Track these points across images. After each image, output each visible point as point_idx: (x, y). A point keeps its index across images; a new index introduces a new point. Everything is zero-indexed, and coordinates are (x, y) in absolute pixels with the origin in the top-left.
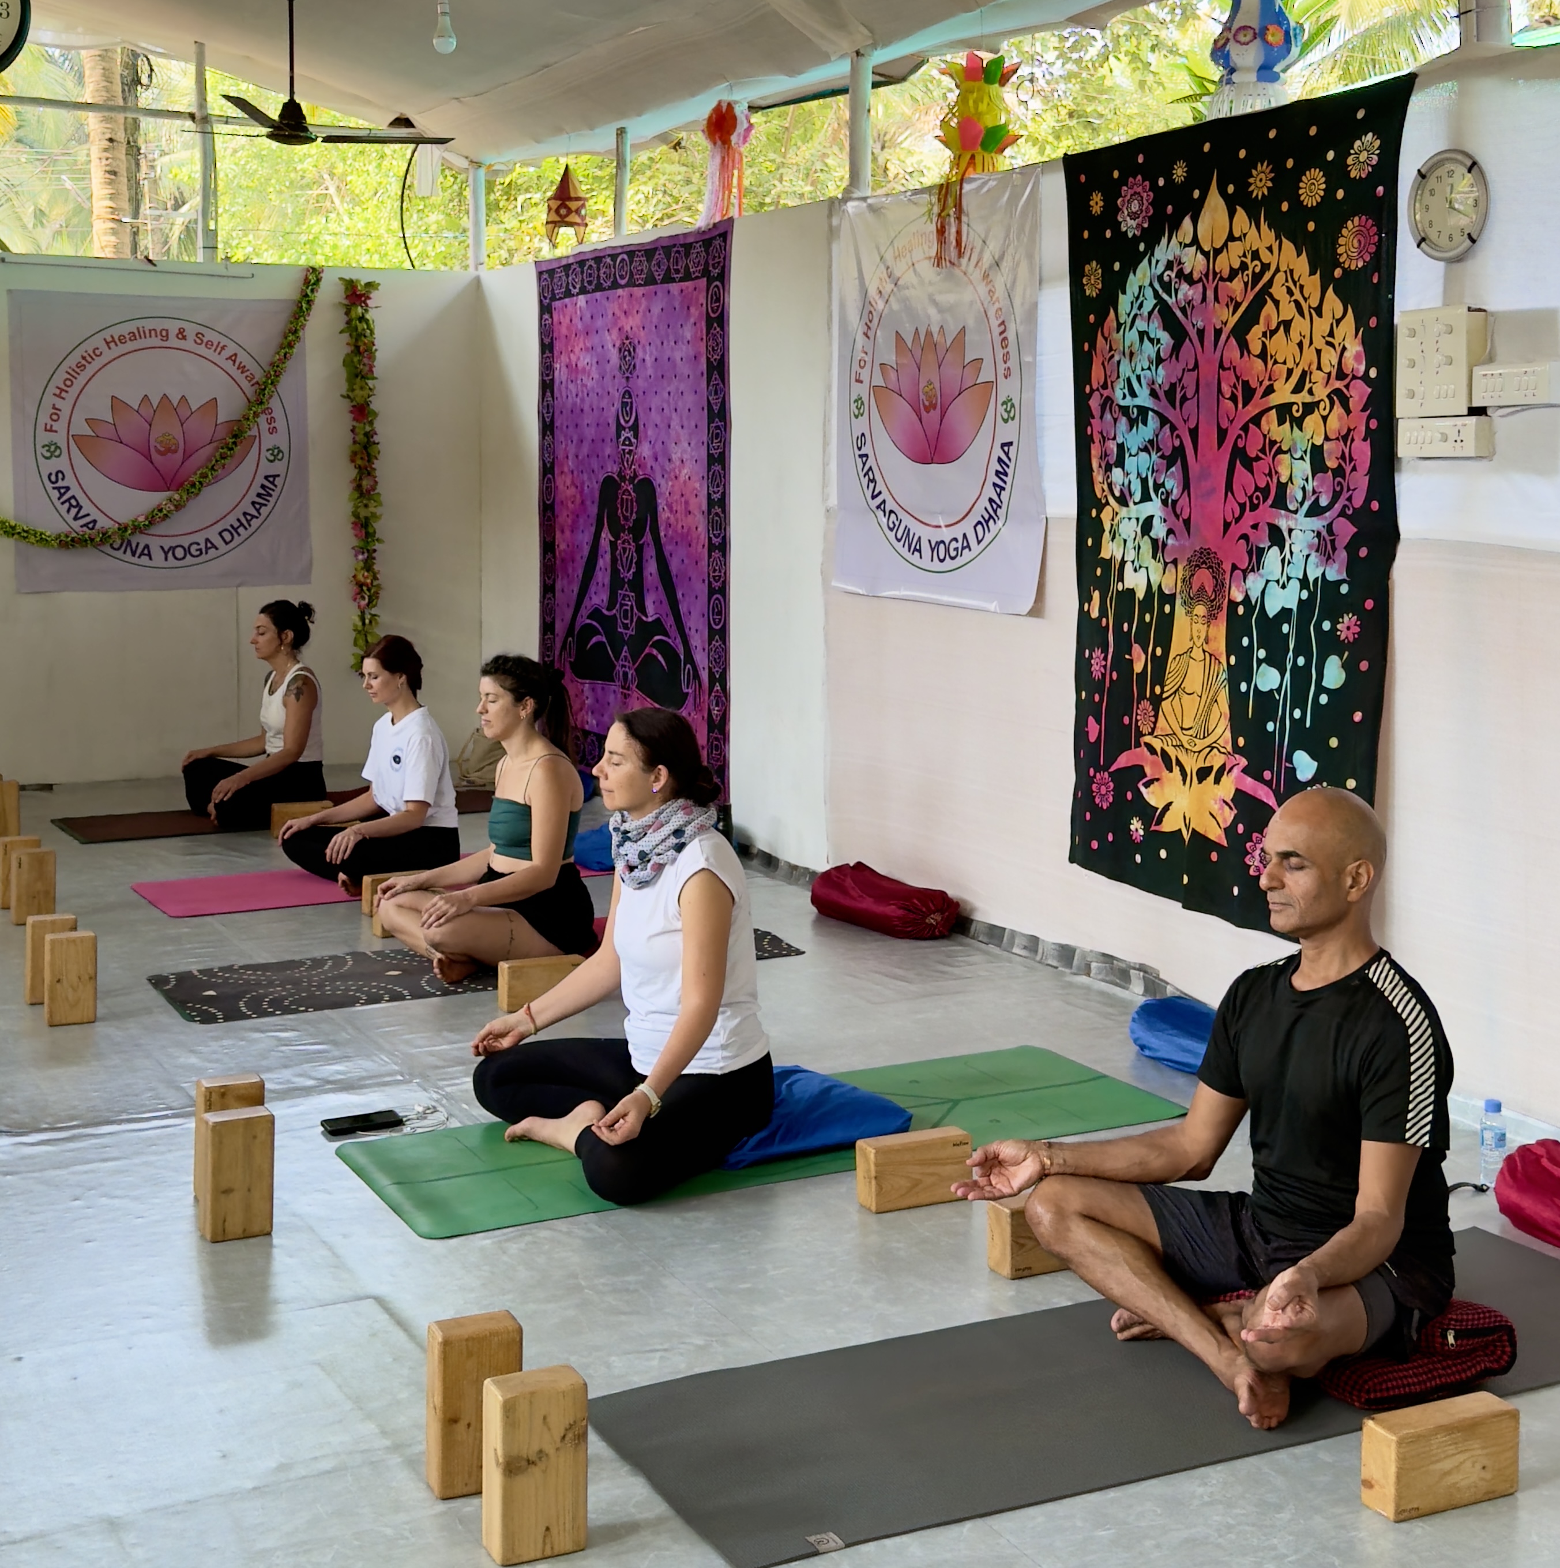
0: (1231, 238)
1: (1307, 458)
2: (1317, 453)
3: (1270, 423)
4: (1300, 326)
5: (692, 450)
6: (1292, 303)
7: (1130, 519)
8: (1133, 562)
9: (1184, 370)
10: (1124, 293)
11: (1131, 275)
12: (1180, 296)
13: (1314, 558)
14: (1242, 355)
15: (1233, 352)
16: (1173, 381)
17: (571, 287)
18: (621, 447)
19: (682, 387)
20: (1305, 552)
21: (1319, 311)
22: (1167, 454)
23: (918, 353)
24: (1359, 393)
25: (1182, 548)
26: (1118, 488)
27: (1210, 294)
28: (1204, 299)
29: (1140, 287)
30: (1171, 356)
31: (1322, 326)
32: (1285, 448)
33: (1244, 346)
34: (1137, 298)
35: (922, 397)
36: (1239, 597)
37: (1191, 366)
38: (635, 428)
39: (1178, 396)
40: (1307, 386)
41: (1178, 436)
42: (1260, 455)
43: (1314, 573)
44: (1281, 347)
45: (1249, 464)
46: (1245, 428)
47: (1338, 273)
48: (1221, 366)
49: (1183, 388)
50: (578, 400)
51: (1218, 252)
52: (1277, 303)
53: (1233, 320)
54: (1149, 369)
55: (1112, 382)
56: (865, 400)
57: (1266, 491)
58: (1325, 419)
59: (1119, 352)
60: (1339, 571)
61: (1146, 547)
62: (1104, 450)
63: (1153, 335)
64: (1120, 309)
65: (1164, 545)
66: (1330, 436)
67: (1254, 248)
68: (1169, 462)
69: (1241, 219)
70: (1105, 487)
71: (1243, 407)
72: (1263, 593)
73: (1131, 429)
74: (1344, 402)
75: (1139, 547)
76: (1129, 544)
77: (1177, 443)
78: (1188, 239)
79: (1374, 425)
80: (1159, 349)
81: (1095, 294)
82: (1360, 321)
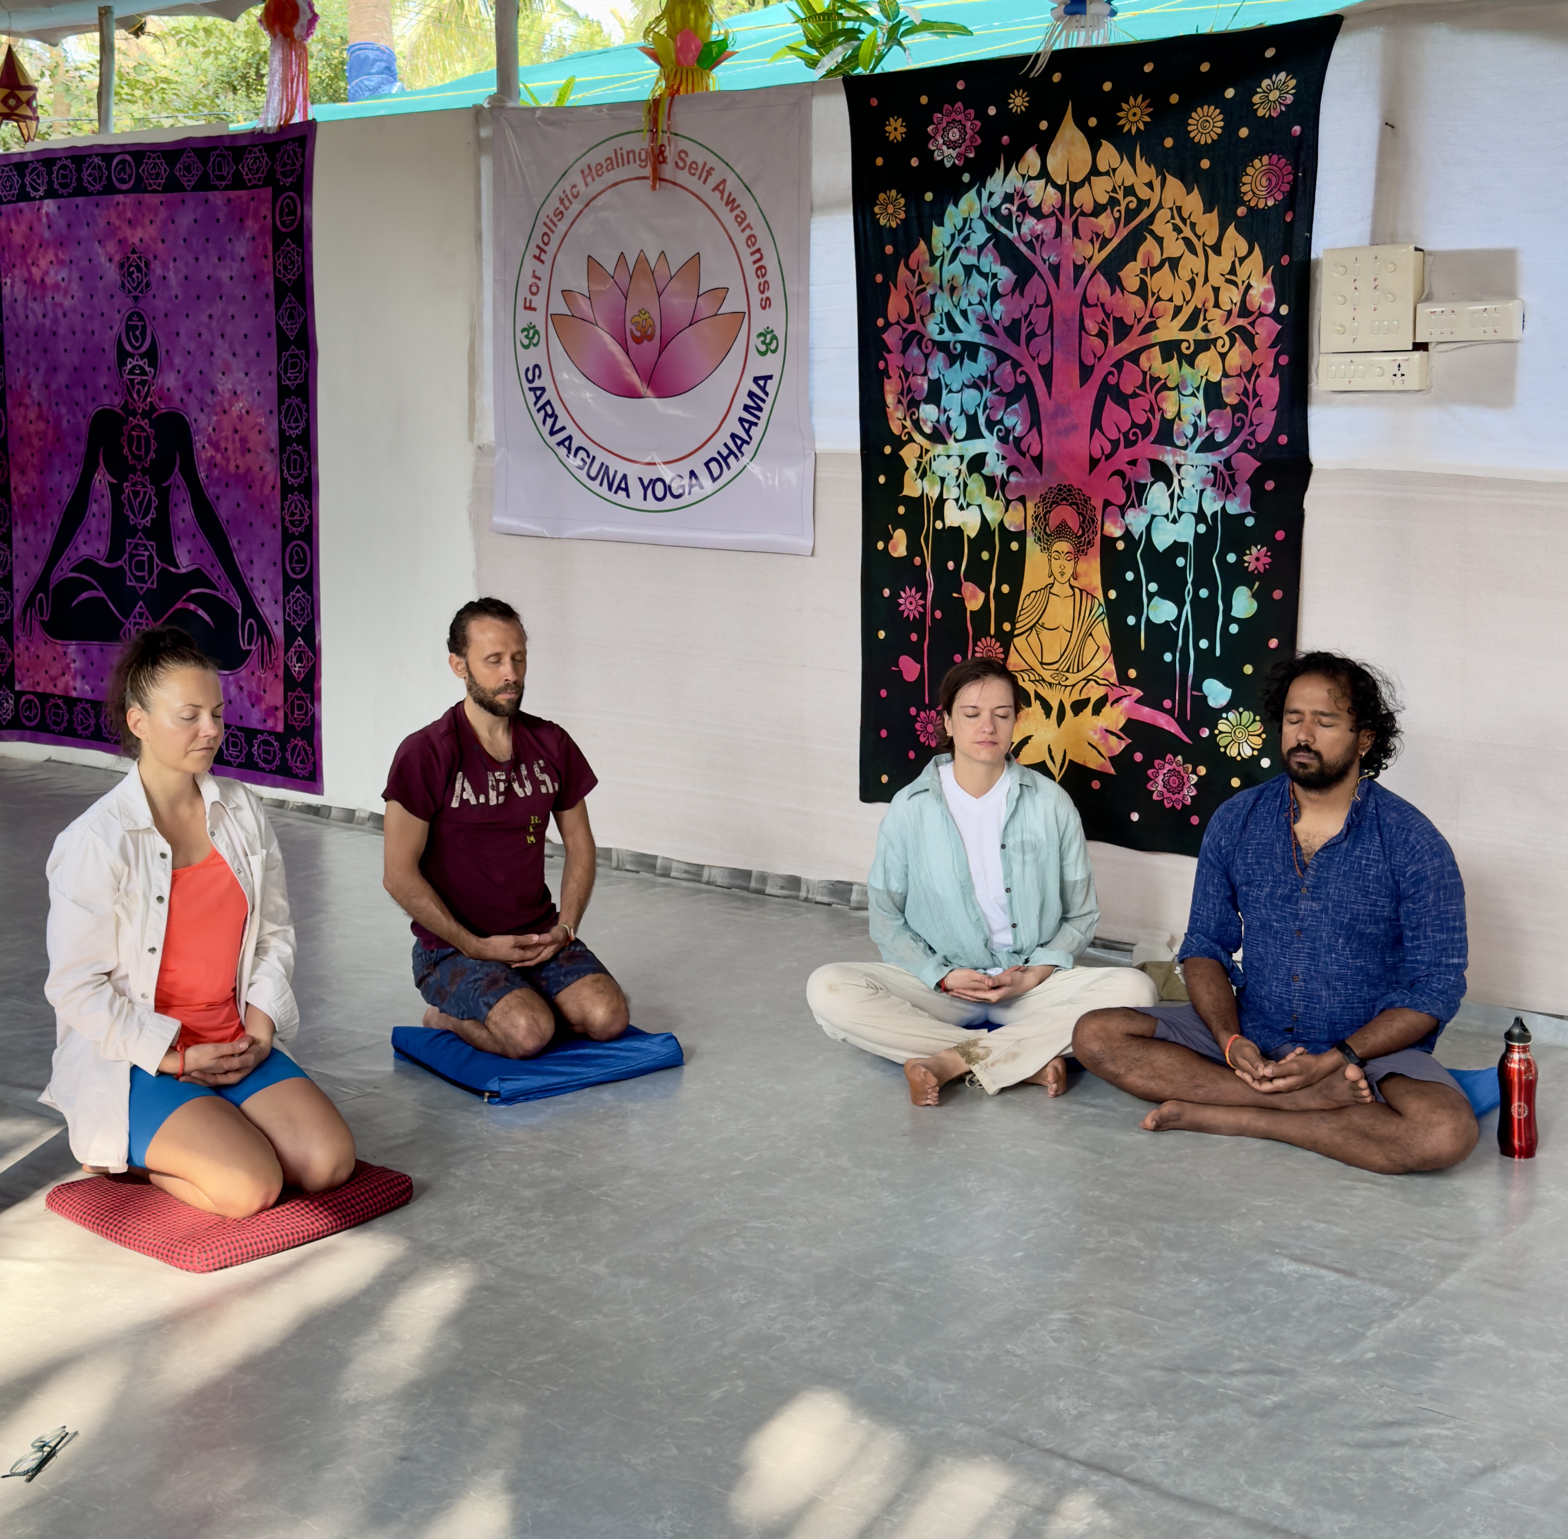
0: (1094, 171)
1: (1201, 395)
2: (1212, 390)
3: (1152, 360)
4: (1191, 264)
5: (252, 381)
6: (1181, 242)
7: (949, 457)
8: (957, 500)
9: (1031, 306)
10: (941, 224)
11: (951, 208)
12: (1024, 229)
13: (1209, 492)
14: (1113, 292)
15: (1101, 288)
16: (1017, 316)
17: (29, 189)
18: (126, 376)
19: (231, 310)
20: (1199, 487)
21: (1217, 249)
22: (1008, 390)
23: (624, 280)
24: (1266, 331)
25: (1031, 486)
26: (930, 424)
27: (1067, 229)
28: (1058, 233)
29: (965, 220)
30: (1013, 291)
31: (1220, 265)
32: (1171, 384)
33: (1115, 283)
34: (960, 231)
35: (629, 326)
36: (1116, 533)
37: (1042, 300)
38: (152, 355)
39: (1024, 332)
40: (1201, 323)
41: (1023, 372)
42: (1138, 391)
43: (1211, 506)
44: (1164, 283)
45: (1123, 400)
46: (1119, 365)
47: (1241, 211)
48: (1084, 301)
49: (1030, 323)
50: (47, 322)
51: (1076, 187)
52: (1160, 240)
53: (1099, 257)
54: (981, 303)
55: (922, 318)
56: (541, 329)
57: (1146, 428)
58: (1223, 356)
59: (934, 286)
60: (1242, 505)
61: (976, 484)
62: (906, 386)
63: (986, 270)
64: (934, 241)
65: (1004, 483)
66: (1230, 373)
67: (1127, 183)
68: (1010, 398)
69: (1108, 154)
70: (908, 423)
71: (1116, 344)
72: (1149, 528)
73: (951, 365)
74: (1249, 339)
75: (966, 485)
76: (951, 482)
77: (1022, 379)
78: (1034, 172)
79: (1284, 360)
80: (995, 285)
81: (894, 224)
82: (1270, 260)
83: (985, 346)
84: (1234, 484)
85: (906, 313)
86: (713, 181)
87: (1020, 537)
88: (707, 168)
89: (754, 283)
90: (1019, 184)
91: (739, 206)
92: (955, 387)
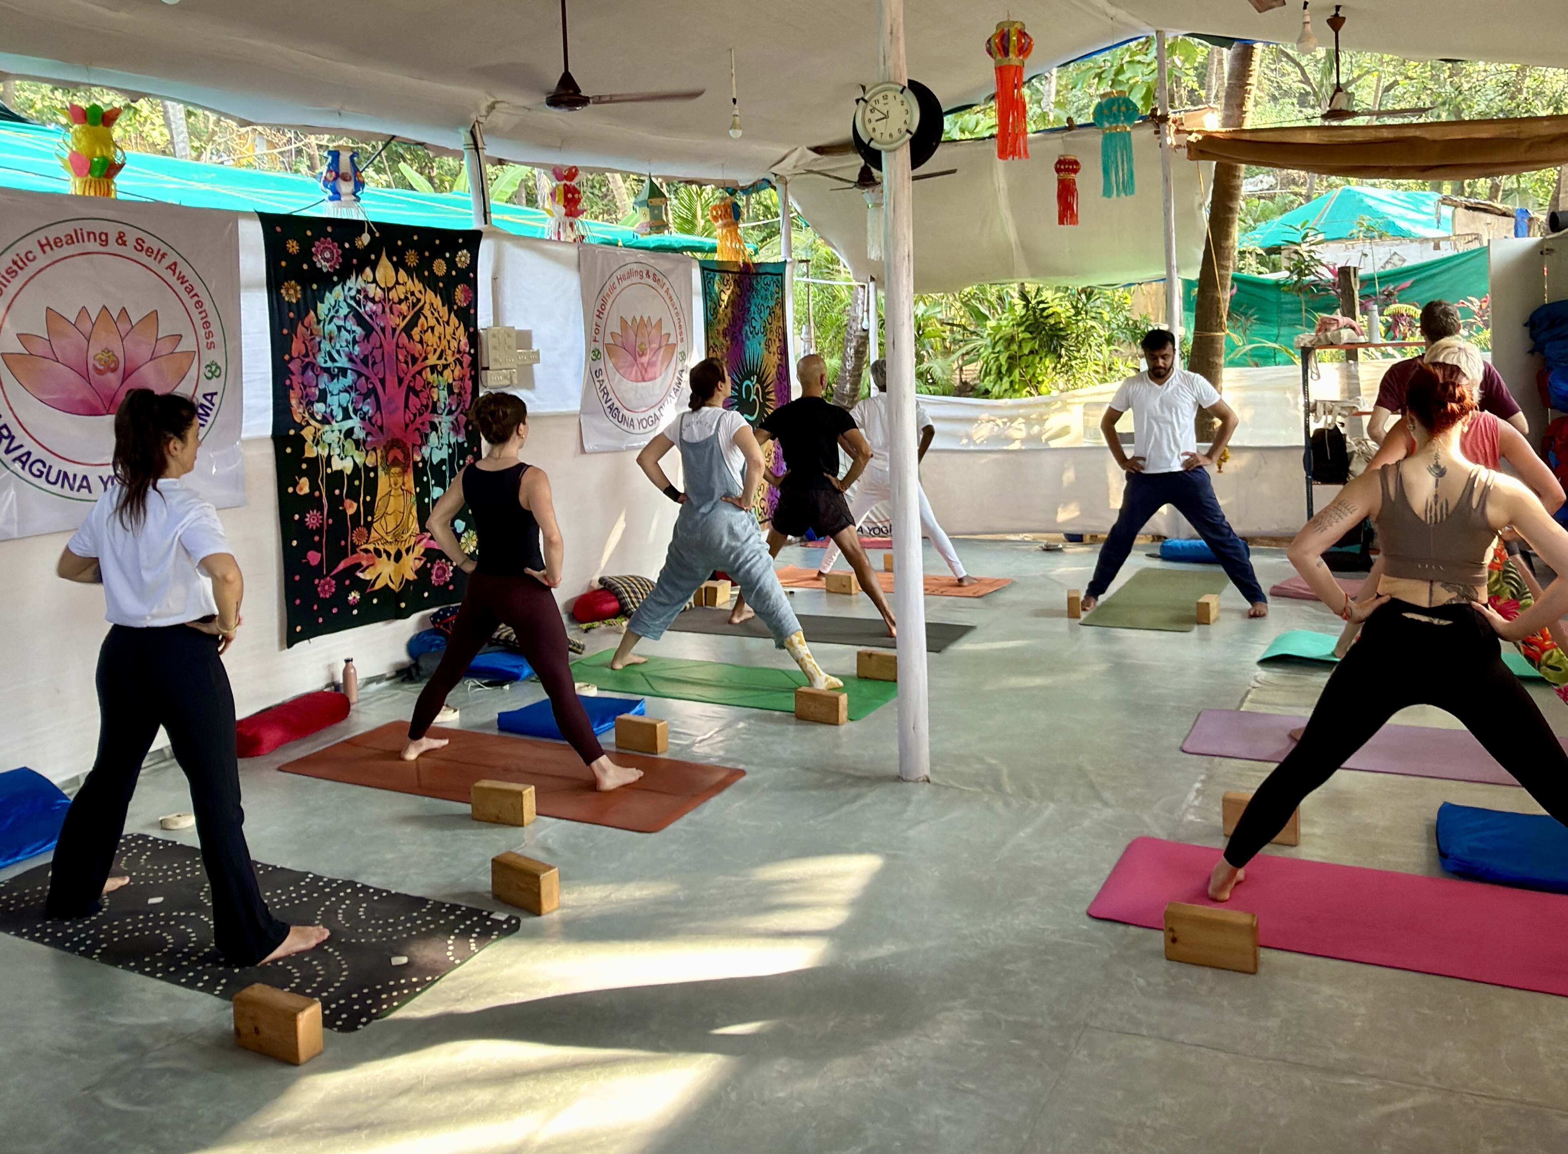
0: (397, 283)
1: (446, 389)
2: (450, 387)
3: (428, 375)
4: (439, 329)
6: (434, 319)
7: (333, 431)
8: (339, 455)
9: (373, 348)
10: (322, 302)
11: (327, 294)
12: (367, 309)
13: (452, 433)
14: (410, 341)
15: (404, 339)
16: (366, 354)
20: (449, 432)
21: (448, 323)
22: (364, 392)
24: (467, 359)
26: (321, 414)
27: (387, 310)
28: (384, 311)
29: (337, 301)
30: (364, 340)
31: (449, 330)
32: (435, 385)
33: (410, 337)
34: (334, 307)
36: (418, 459)
37: (378, 345)
39: (370, 361)
40: (445, 356)
41: (371, 382)
42: (422, 388)
43: (453, 441)
44: (428, 337)
45: (417, 394)
46: (414, 377)
47: (455, 307)
48: (397, 346)
49: (373, 357)
51: (390, 289)
52: (426, 318)
53: (403, 325)
55: (314, 354)
57: (427, 406)
58: (453, 371)
59: (321, 337)
60: (463, 438)
61: (349, 445)
62: (305, 393)
63: (349, 328)
64: (319, 312)
65: (364, 441)
66: (456, 378)
67: (412, 290)
68: (365, 396)
69: (402, 275)
70: (307, 415)
71: (412, 366)
72: (431, 454)
73: (332, 379)
74: (461, 364)
75: (343, 446)
76: (335, 445)
77: (370, 386)
78: (370, 279)
79: (473, 373)
80: (354, 337)
81: (294, 301)
82: (466, 329)
83: (351, 369)
84: (458, 429)
85: (304, 352)
86: (167, 262)
87: (375, 469)
89: (202, 332)
90: (363, 285)
92: (335, 392)
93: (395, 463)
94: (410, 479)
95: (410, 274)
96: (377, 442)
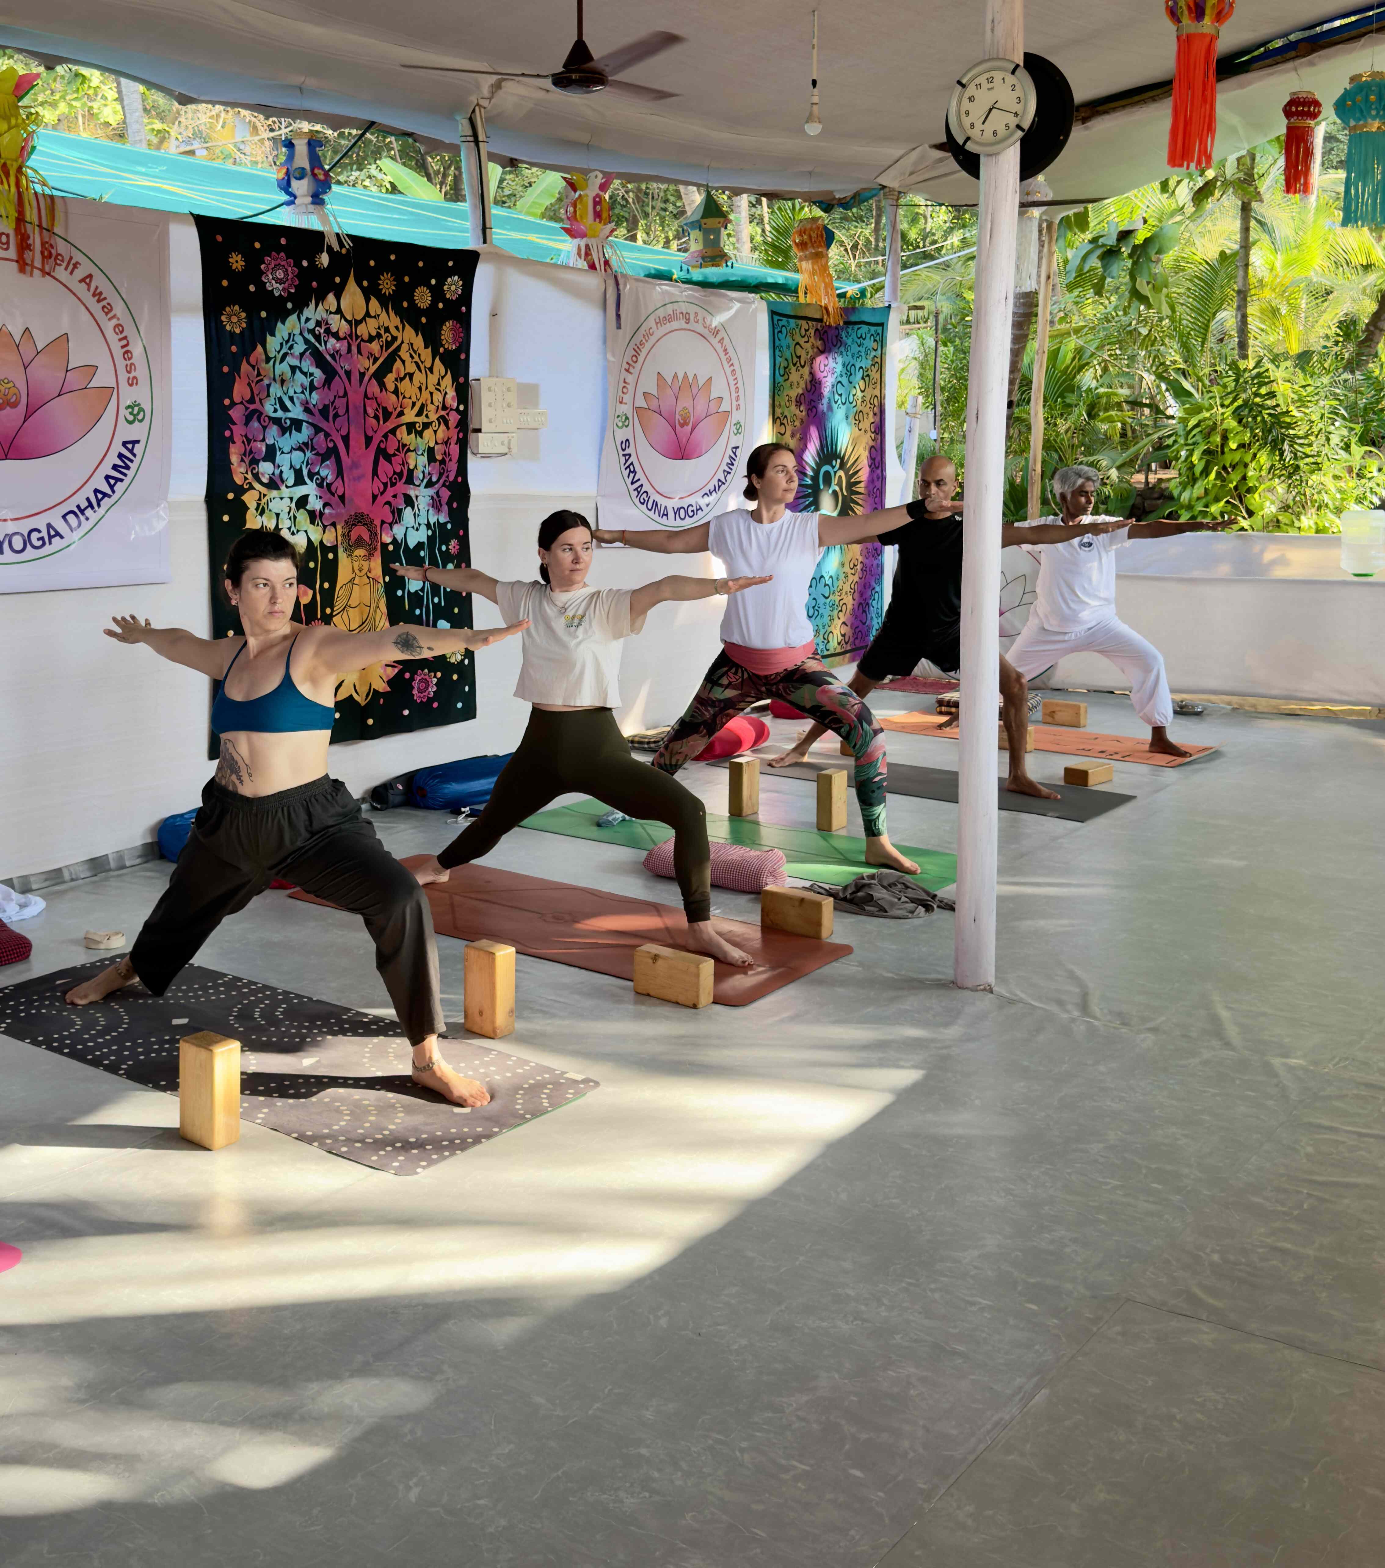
0: (368, 314)
1: (426, 454)
2: (431, 452)
3: (402, 433)
4: (419, 377)
6: (414, 364)
7: (282, 499)
8: (289, 529)
9: (335, 397)
10: (273, 334)
11: (279, 324)
12: (329, 346)
13: (431, 511)
14: (381, 391)
15: (374, 388)
16: (326, 403)
20: (426, 509)
21: (431, 370)
22: (322, 452)
24: (453, 418)
26: (268, 476)
27: (354, 349)
28: (349, 351)
29: (291, 335)
30: (324, 386)
31: (433, 379)
32: (412, 448)
33: (382, 386)
34: (287, 342)
36: (387, 539)
37: (341, 393)
39: (331, 413)
40: (425, 413)
41: (331, 440)
42: (396, 452)
43: (433, 520)
44: (405, 386)
45: (388, 458)
46: (386, 436)
47: (441, 350)
48: (366, 396)
49: (335, 408)
51: (358, 322)
52: (403, 362)
53: (373, 369)
54: (303, 392)
55: (261, 400)
57: (400, 475)
58: (435, 432)
59: (270, 378)
60: (445, 517)
61: (302, 517)
62: (248, 449)
63: (305, 370)
64: (268, 347)
65: (321, 514)
66: (439, 442)
67: (386, 325)
68: (324, 457)
69: (375, 306)
70: (249, 476)
71: (384, 423)
72: (405, 535)
73: (283, 434)
74: (446, 423)
75: (295, 517)
76: (284, 516)
77: (331, 445)
78: (333, 309)
79: (461, 435)
80: (312, 381)
81: (238, 331)
82: (455, 379)
83: (307, 422)
84: (441, 505)
85: (248, 396)
86: (80, 273)
87: (334, 549)
88: (73, 261)
89: (121, 364)
90: (325, 315)
91: (105, 299)
92: (286, 450)
93: (359, 543)
94: (376, 565)
95: (384, 303)
96: (338, 515)
